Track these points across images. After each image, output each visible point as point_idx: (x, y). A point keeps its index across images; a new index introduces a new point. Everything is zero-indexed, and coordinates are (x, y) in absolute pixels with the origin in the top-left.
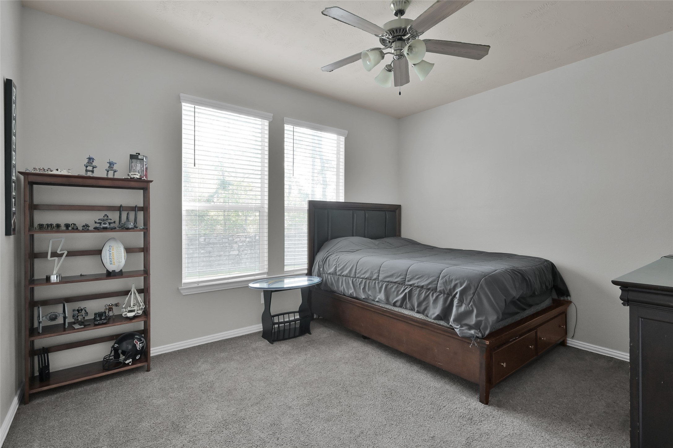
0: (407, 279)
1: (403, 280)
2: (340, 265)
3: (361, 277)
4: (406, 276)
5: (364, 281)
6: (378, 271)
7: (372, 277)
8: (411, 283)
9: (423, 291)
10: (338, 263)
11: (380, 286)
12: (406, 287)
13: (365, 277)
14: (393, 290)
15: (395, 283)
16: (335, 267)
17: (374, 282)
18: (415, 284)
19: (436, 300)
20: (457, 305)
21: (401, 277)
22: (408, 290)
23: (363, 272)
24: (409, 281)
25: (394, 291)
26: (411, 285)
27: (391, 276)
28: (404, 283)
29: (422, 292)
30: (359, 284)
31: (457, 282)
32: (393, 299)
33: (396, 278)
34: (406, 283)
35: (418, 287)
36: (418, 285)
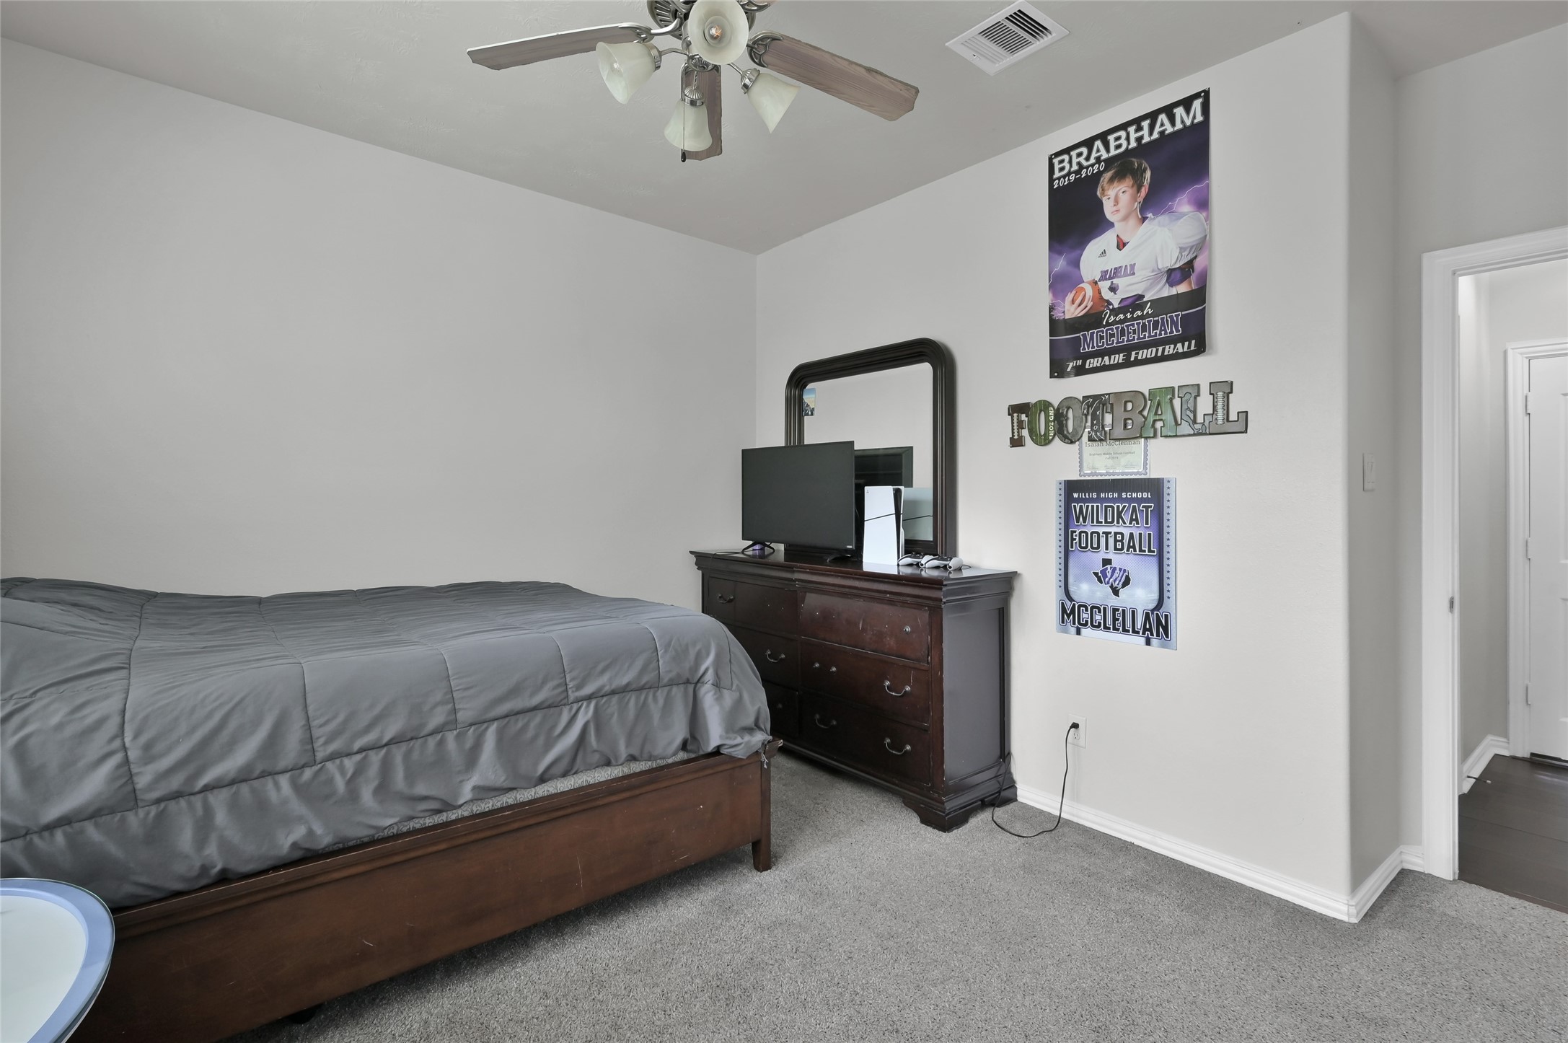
0: (571, 685)
1: (560, 690)
2: (159, 747)
3: (357, 746)
4: (563, 675)
5: (376, 758)
6: (446, 694)
7: (422, 726)
8: (588, 690)
9: (628, 698)
10: (143, 739)
11: (469, 743)
12: (575, 707)
13: (380, 738)
14: (530, 733)
15: (535, 709)
16: (119, 767)
17: (432, 742)
18: (603, 686)
19: (667, 708)
20: (715, 697)
21: (551, 684)
22: (586, 712)
23: (365, 719)
24: (578, 688)
25: (535, 737)
26: (589, 698)
27: (514, 692)
28: (565, 698)
29: (626, 700)
30: (350, 782)
31: (698, 648)
32: (536, 764)
33: (533, 694)
34: (572, 696)
35: (613, 693)
36: (613, 686)
